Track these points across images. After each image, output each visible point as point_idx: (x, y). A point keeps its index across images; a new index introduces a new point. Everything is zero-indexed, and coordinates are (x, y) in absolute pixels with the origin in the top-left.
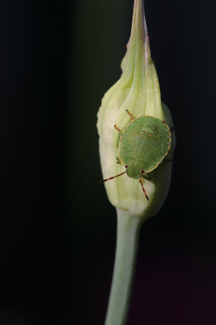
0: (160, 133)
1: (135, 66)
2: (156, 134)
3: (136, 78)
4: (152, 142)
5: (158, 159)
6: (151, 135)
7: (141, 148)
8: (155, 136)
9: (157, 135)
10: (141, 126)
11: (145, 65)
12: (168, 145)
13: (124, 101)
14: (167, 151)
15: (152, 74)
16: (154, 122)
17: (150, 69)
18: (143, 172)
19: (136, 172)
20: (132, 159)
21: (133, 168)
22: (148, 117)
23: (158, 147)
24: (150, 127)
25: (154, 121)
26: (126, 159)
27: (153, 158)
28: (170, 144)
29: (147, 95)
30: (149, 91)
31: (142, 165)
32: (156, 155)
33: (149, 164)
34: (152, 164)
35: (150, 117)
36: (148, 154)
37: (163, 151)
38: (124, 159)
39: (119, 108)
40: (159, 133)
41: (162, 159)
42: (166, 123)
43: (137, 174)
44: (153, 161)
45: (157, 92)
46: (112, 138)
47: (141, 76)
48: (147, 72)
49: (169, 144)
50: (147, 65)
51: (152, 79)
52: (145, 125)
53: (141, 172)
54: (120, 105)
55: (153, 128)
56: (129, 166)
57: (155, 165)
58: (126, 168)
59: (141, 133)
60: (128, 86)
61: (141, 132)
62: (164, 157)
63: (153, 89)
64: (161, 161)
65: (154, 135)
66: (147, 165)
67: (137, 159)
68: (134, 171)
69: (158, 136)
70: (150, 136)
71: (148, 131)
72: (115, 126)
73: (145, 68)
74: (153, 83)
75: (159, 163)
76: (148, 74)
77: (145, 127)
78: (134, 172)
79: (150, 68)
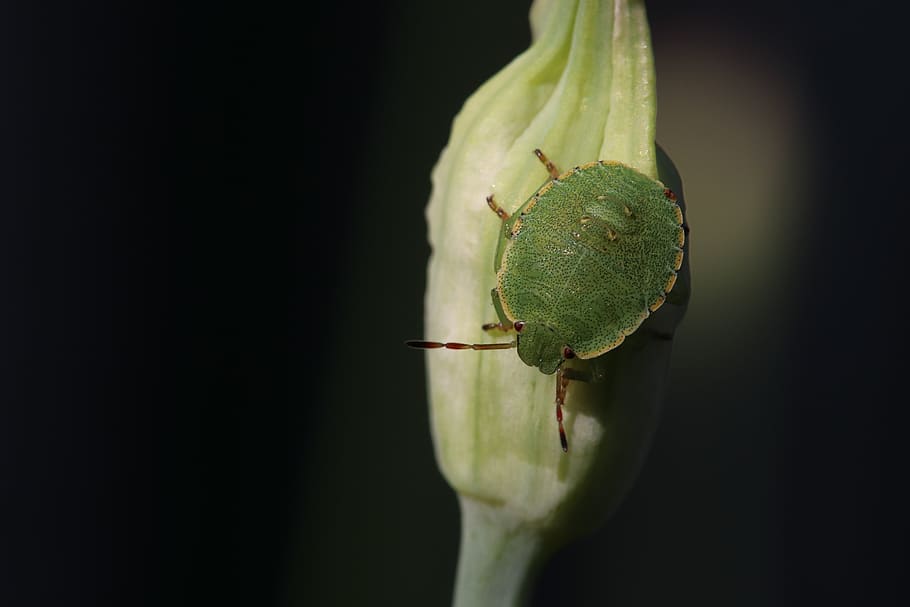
0: (648, 232)
1: (580, 9)
2: (632, 234)
3: (577, 50)
4: (613, 258)
5: (626, 318)
6: (614, 233)
7: (572, 273)
8: (628, 240)
9: (635, 238)
10: (589, 197)
11: (613, 8)
12: (670, 274)
13: (528, 124)
14: (663, 294)
15: (634, 40)
16: (635, 189)
17: (628, 20)
18: (570, 355)
19: (548, 351)
20: (541, 305)
21: (538, 337)
22: (619, 171)
23: (633, 277)
24: (616, 205)
25: (635, 186)
26: (522, 302)
27: (611, 314)
28: (677, 271)
29: (608, 111)
30: (617, 95)
31: (570, 332)
32: (621, 305)
33: (594, 331)
34: (605, 333)
35: (625, 169)
36: (594, 299)
37: (647, 293)
38: (513, 300)
39: (512, 144)
40: (643, 230)
41: (640, 321)
42: (674, 198)
43: (550, 359)
44: (607, 322)
45: (645, 100)
46: (475, 241)
47: (598, 44)
48: (617, 33)
49: (673, 272)
50: (621, 8)
51: (634, 56)
52: (600, 197)
53: (562, 352)
54: (516, 134)
55: (627, 210)
56: (529, 326)
57: (614, 337)
58: (517, 333)
59: (583, 221)
60: (549, 77)
61: (584, 218)
62: (648, 313)
63: (633, 88)
64: (637, 327)
65: (624, 234)
66: (586, 335)
67: (554, 309)
68: (540, 347)
69: (640, 240)
70: (611, 236)
71: (607, 219)
72: (490, 200)
73: (613, 19)
74: (633, 69)
75: (628, 332)
76: (621, 38)
77: (599, 202)
78: (542, 349)
79: (631, 18)
